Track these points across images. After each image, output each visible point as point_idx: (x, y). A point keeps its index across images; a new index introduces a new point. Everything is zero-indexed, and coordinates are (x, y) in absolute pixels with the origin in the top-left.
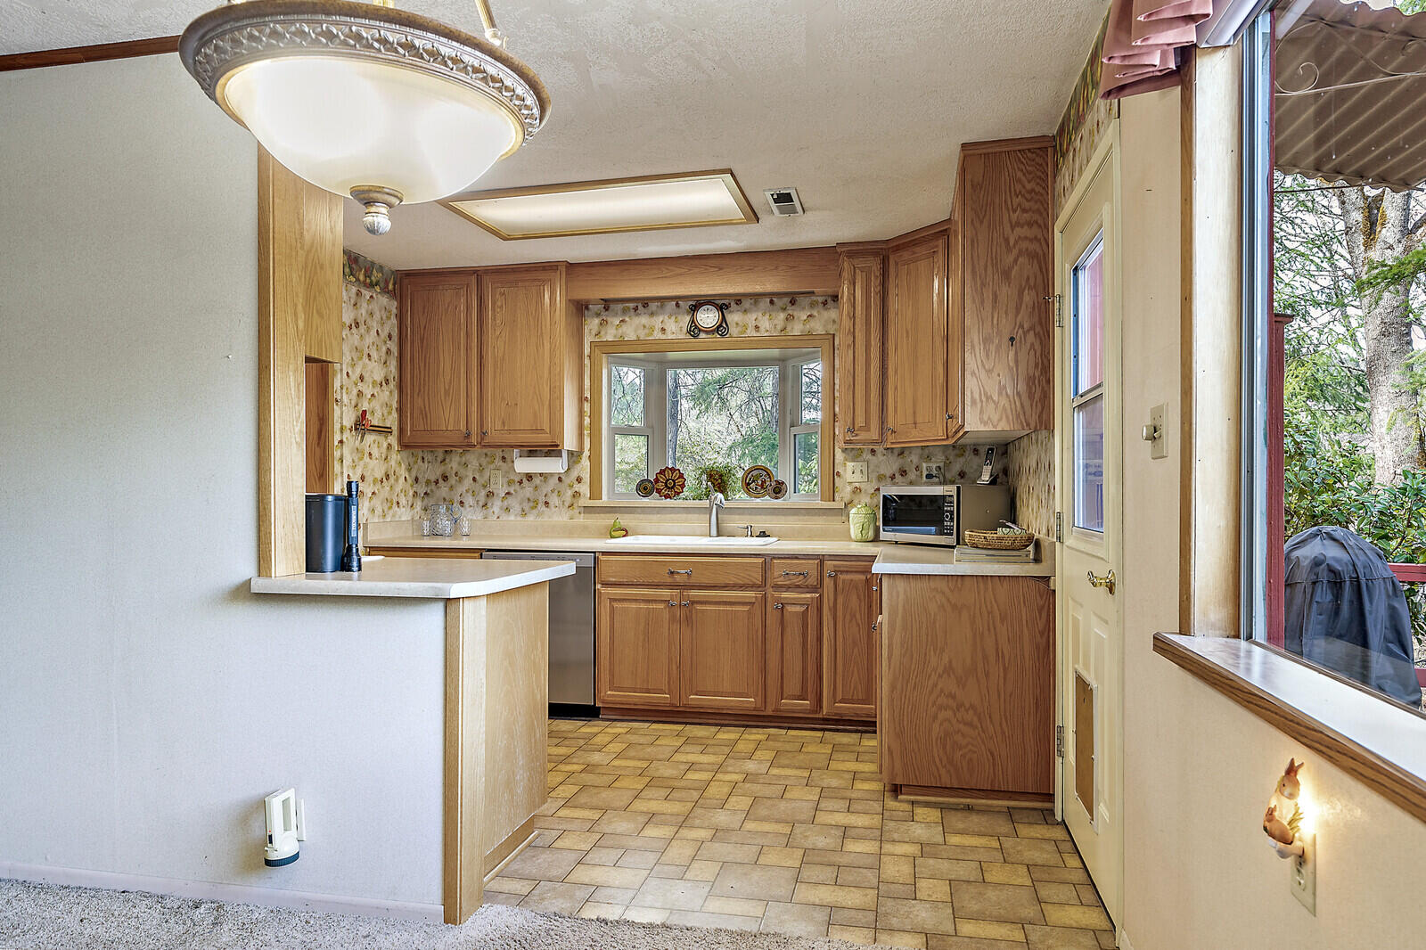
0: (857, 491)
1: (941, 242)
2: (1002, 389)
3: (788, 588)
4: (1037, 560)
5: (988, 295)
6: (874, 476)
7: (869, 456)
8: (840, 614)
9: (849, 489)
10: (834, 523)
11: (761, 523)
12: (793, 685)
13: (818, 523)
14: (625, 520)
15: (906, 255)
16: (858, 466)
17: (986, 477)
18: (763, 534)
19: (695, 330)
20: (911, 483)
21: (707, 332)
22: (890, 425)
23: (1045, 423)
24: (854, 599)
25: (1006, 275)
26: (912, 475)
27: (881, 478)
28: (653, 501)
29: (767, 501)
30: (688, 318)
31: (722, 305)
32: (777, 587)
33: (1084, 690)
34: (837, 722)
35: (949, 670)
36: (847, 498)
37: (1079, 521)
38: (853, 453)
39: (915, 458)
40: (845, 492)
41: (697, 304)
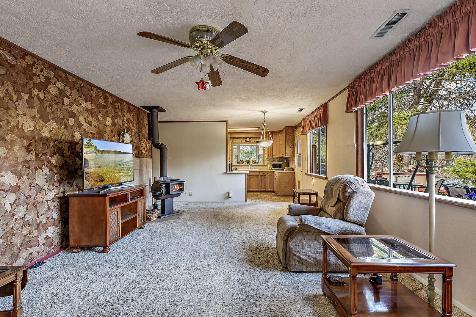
0: (268, 163)
1: (280, 133)
2: (290, 152)
3: (262, 175)
4: (293, 170)
5: (288, 142)
6: (270, 161)
7: (269, 159)
8: (268, 178)
9: (267, 163)
10: (265, 167)
11: (256, 167)
12: (263, 187)
13: (263, 167)
14: (237, 167)
15: (275, 134)
16: (268, 160)
17: (285, 161)
18: (256, 169)
19: (246, 141)
20: (275, 162)
21: (248, 142)
22: (273, 155)
23: (294, 156)
24: (270, 176)
25: (290, 140)
26: (275, 161)
27: (271, 161)
28: (240, 164)
29: (256, 164)
30: (245, 140)
31: (250, 138)
32: (260, 175)
33: (299, 182)
34: (269, 192)
35: (284, 182)
36: (267, 164)
37: (298, 166)
38: (267, 158)
39: (275, 159)
40: (266, 163)
41: (246, 138)
